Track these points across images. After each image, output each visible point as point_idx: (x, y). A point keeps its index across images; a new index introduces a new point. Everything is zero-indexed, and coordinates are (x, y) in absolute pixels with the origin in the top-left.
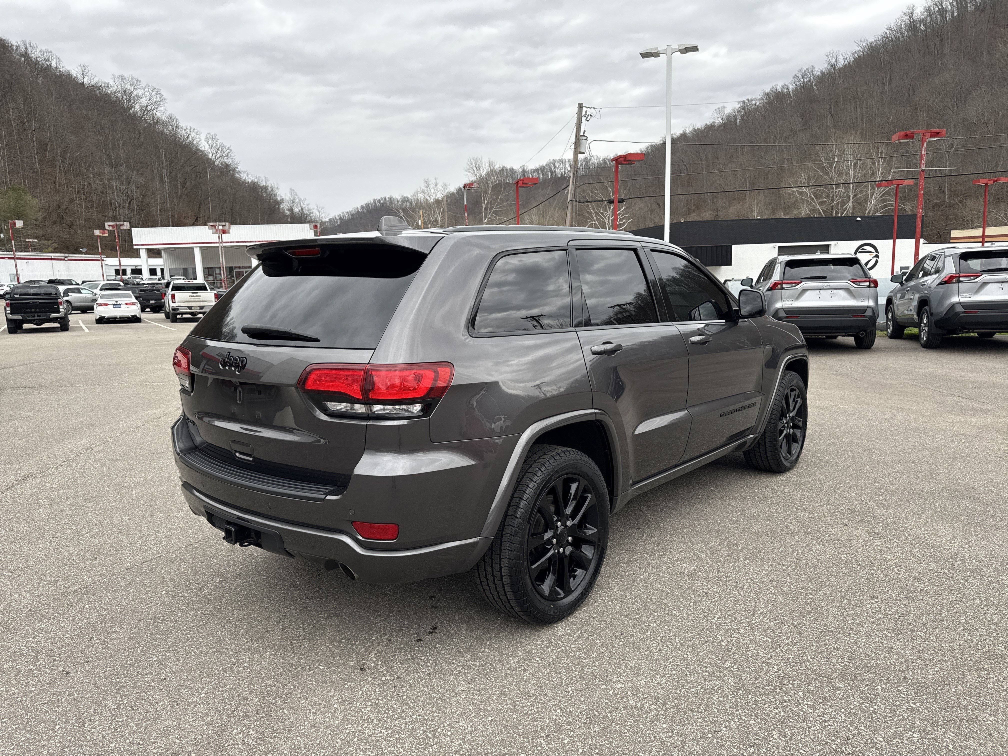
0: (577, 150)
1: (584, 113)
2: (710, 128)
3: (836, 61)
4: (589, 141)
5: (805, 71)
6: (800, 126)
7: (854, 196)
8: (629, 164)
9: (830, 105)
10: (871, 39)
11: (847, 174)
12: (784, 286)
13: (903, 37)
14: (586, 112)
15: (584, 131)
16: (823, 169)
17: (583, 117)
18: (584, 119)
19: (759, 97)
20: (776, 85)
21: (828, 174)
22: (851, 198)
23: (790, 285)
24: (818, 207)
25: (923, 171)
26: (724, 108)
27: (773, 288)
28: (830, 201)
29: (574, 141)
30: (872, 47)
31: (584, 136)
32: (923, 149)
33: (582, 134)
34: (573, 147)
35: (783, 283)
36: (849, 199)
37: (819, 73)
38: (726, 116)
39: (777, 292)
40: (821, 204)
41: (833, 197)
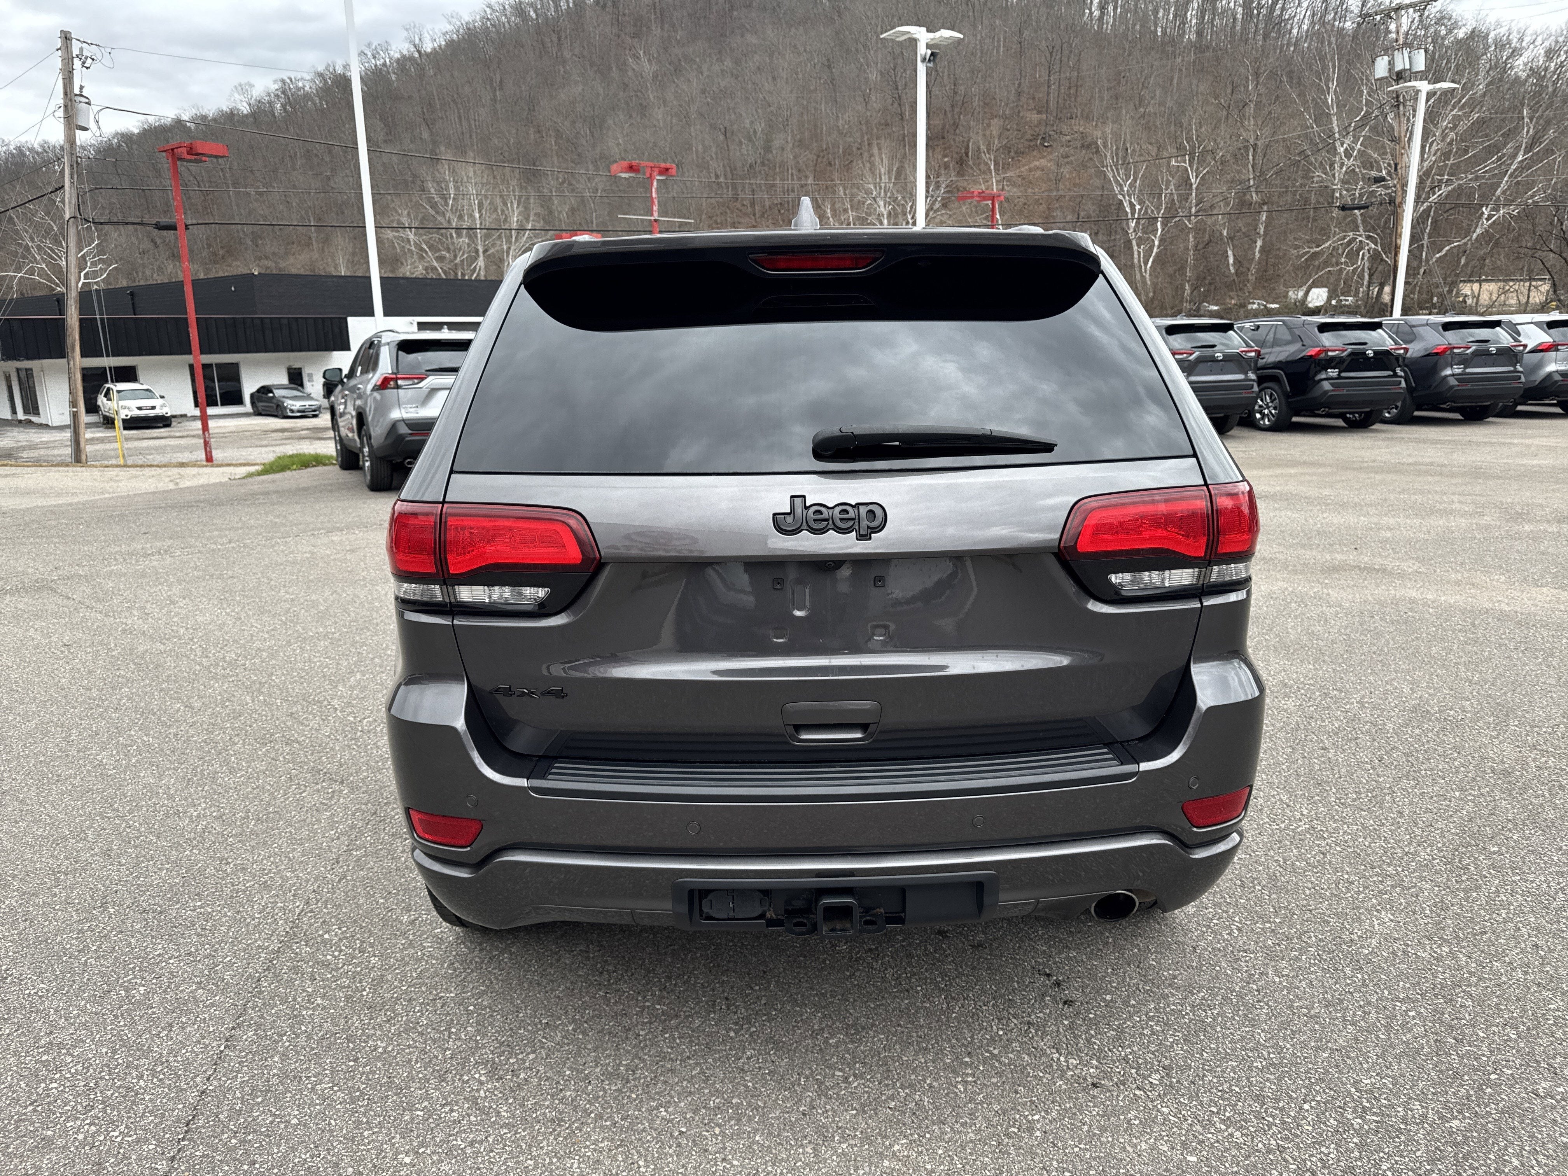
0: (72, 123)
1: (75, 52)
2: (231, 116)
3: (420, 40)
4: (96, 109)
5: (376, 48)
6: (382, 134)
7: (485, 251)
8: (195, 161)
9: (422, 108)
10: (467, 18)
11: (471, 216)
12: (400, 382)
13: (509, 22)
14: (81, 49)
15: (81, 88)
16: (434, 206)
17: (76, 61)
18: (77, 63)
19: (308, 78)
20: (334, 63)
21: (444, 215)
22: (481, 254)
23: (410, 382)
24: (435, 264)
25: (656, 220)
26: (251, 86)
27: (385, 384)
28: (452, 257)
29: (61, 102)
30: (469, 29)
31: (81, 95)
32: (654, 190)
33: (77, 91)
34: (61, 113)
35: (397, 379)
36: (478, 256)
37: (397, 55)
38: (256, 100)
39: (390, 393)
40: (440, 259)
41: (454, 251)
